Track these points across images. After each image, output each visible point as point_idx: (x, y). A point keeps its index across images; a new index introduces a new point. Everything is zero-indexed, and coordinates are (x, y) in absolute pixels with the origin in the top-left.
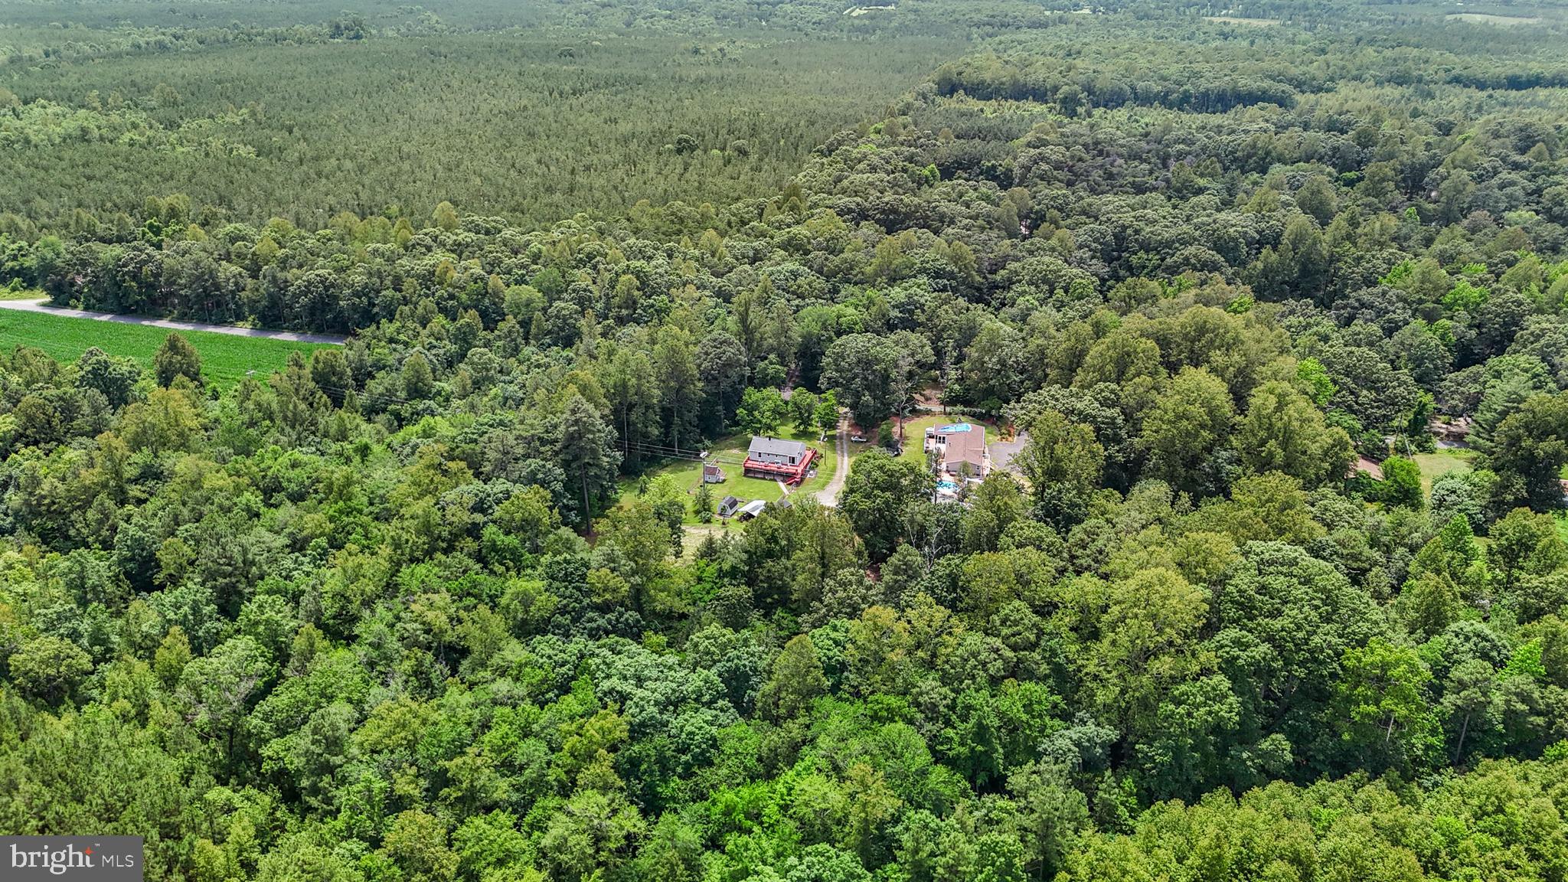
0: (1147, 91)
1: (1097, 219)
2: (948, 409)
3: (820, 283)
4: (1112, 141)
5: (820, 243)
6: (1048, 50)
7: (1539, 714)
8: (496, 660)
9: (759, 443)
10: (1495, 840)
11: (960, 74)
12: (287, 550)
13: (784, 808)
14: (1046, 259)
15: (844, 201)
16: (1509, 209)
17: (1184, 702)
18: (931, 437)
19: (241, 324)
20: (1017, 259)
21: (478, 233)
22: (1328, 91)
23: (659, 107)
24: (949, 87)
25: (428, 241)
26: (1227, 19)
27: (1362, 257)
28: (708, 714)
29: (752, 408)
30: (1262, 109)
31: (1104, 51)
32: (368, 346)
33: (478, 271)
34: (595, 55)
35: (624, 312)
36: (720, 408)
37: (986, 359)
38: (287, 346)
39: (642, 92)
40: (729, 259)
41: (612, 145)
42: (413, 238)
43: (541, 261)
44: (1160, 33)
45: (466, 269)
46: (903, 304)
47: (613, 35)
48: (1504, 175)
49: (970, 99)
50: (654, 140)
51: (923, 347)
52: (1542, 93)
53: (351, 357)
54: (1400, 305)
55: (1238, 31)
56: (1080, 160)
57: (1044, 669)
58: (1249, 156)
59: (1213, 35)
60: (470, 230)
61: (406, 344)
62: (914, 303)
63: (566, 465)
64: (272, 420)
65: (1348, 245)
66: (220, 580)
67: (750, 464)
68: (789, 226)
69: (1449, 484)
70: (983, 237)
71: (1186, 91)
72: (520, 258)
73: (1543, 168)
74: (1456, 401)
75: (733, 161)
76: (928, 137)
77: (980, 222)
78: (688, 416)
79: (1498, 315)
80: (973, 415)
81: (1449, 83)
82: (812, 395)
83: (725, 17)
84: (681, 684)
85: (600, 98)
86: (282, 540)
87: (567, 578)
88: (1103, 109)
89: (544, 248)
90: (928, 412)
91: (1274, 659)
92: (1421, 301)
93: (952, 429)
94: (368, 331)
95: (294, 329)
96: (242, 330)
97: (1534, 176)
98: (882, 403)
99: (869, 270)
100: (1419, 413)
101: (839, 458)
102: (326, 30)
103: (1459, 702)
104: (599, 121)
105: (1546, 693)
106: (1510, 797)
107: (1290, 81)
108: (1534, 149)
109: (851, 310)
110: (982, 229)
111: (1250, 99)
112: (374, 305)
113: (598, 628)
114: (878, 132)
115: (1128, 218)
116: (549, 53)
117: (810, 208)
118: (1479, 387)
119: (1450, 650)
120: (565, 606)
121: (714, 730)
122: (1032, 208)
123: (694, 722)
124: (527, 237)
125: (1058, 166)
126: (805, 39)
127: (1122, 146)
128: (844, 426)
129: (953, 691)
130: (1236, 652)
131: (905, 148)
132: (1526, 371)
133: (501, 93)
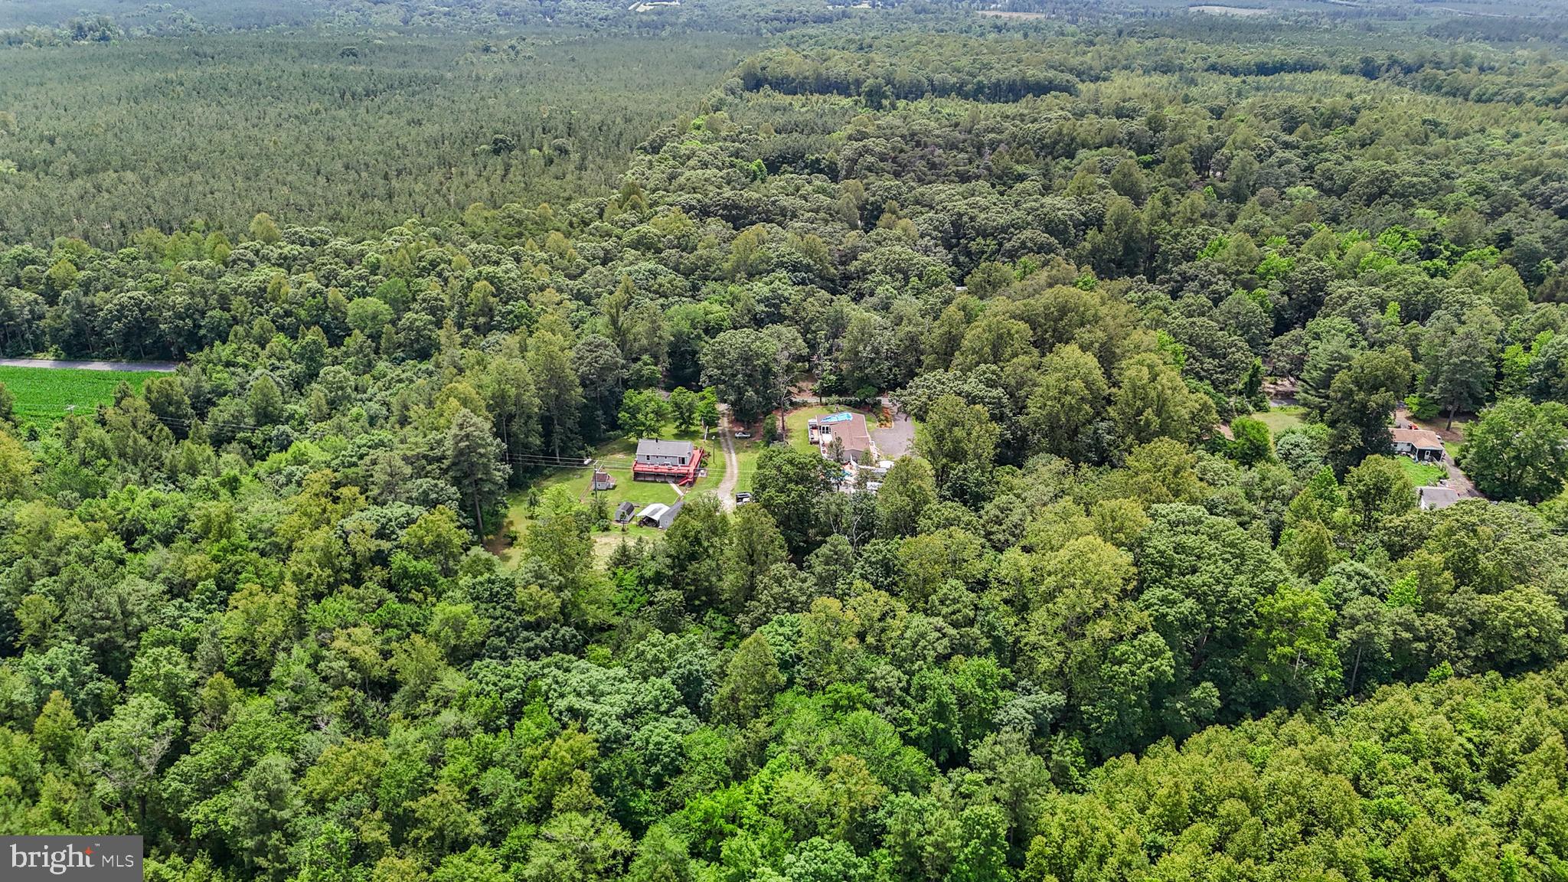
0: (944, 83)
1: (932, 208)
2: (824, 400)
3: (680, 281)
4: (928, 133)
5: (671, 242)
6: (840, 44)
7: (1420, 640)
8: (435, 690)
9: (646, 446)
10: (1406, 759)
11: (763, 69)
12: (166, 597)
13: (763, 808)
14: (898, 248)
15: (685, 197)
16: (1288, 185)
17: (1125, 661)
18: (814, 428)
19: (40, 355)
20: (866, 250)
21: (303, 245)
22: (1105, 80)
23: (464, 107)
24: (755, 82)
25: (251, 255)
26: (999, 13)
27: (1178, 234)
28: (671, 722)
29: (634, 411)
30: (1056, 97)
31: (894, 45)
32: (204, 371)
33: (315, 285)
34: (381, 54)
35: (482, 320)
36: (599, 413)
37: (861, 348)
38: (102, 377)
39: (440, 91)
40: (580, 260)
41: (423, 146)
42: (233, 253)
43: (382, 270)
44: (940, 26)
45: (300, 284)
46: (767, 299)
47: (393, 34)
48: (1280, 153)
49: (776, 94)
50: (467, 141)
51: (795, 340)
52: (1287, 78)
53: (186, 384)
54: (1221, 276)
55: (1010, 24)
56: (902, 151)
57: (985, 643)
58: (1056, 143)
59: (988, 28)
60: (293, 243)
61: (245, 366)
62: (778, 297)
63: (456, 482)
64: (109, 459)
65: (1164, 223)
66: (98, 635)
67: (639, 468)
68: (634, 225)
69: (1292, 438)
70: (829, 229)
71: (979, 82)
72: (359, 269)
73: (1313, 146)
74: (1283, 364)
75: (556, 161)
76: (749, 132)
77: (822, 215)
78: (570, 423)
79: (1305, 282)
80: (849, 404)
81: (1207, 70)
82: (692, 395)
83: (507, 14)
84: (634, 696)
85: (399, 98)
86: (157, 588)
87: (493, 598)
88: (904, 102)
89: (382, 257)
90: (805, 404)
91: (1199, 613)
92: (1238, 273)
93: (834, 419)
94: (202, 356)
95: (106, 358)
96: (44, 363)
97: (1306, 154)
98: (764, 397)
99: (726, 266)
100: (1254, 375)
101: (727, 456)
102: (67, 32)
103: (1355, 636)
104: (403, 122)
105: (1425, 620)
106: (1412, 718)
107: (1071, 71)
108: (1301, 129)
109: (716, 307)
110: (826, 222)
111: (1041, 89)
112: (200, 327)
113: (536, 646)
114: (698, 128)
115: (961, 205)
116: (328, 52)
117: (651, 206)
118: (1302, 349)
119: (1339, 590)
120: (498, 627)
121: (678, 738)
122: (867, 200)
123: (660, 731)
124: (359, 247)
125: (883, 158)
126: (596, 36)
127: (938, 137)
128: (724, 424)
129: (905, 673)
130: (1164, 609)
131: (728, 144)
132: (1342, 331)
133: (287, 96)
